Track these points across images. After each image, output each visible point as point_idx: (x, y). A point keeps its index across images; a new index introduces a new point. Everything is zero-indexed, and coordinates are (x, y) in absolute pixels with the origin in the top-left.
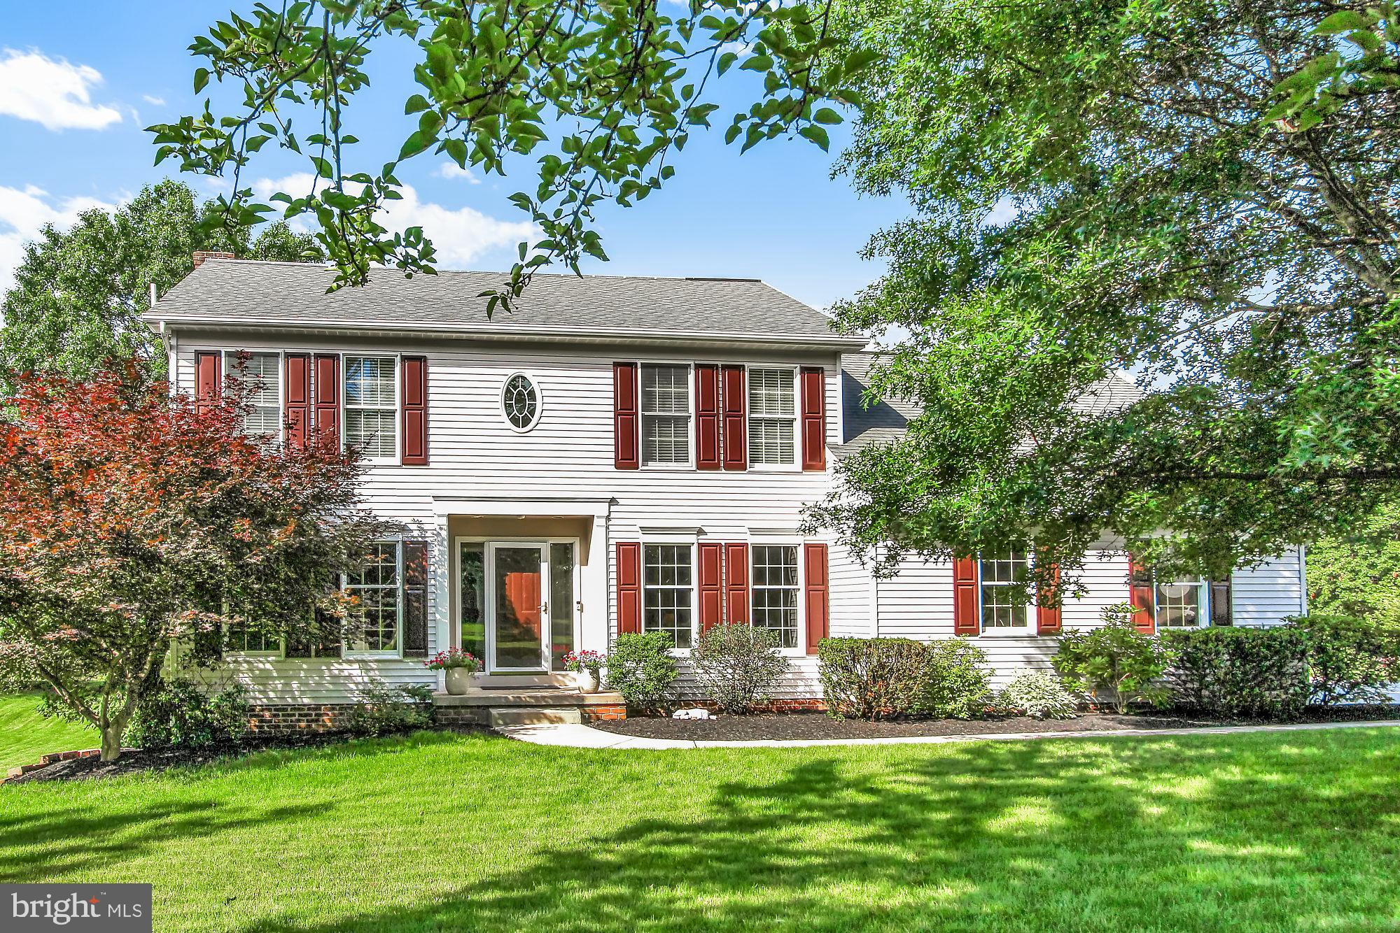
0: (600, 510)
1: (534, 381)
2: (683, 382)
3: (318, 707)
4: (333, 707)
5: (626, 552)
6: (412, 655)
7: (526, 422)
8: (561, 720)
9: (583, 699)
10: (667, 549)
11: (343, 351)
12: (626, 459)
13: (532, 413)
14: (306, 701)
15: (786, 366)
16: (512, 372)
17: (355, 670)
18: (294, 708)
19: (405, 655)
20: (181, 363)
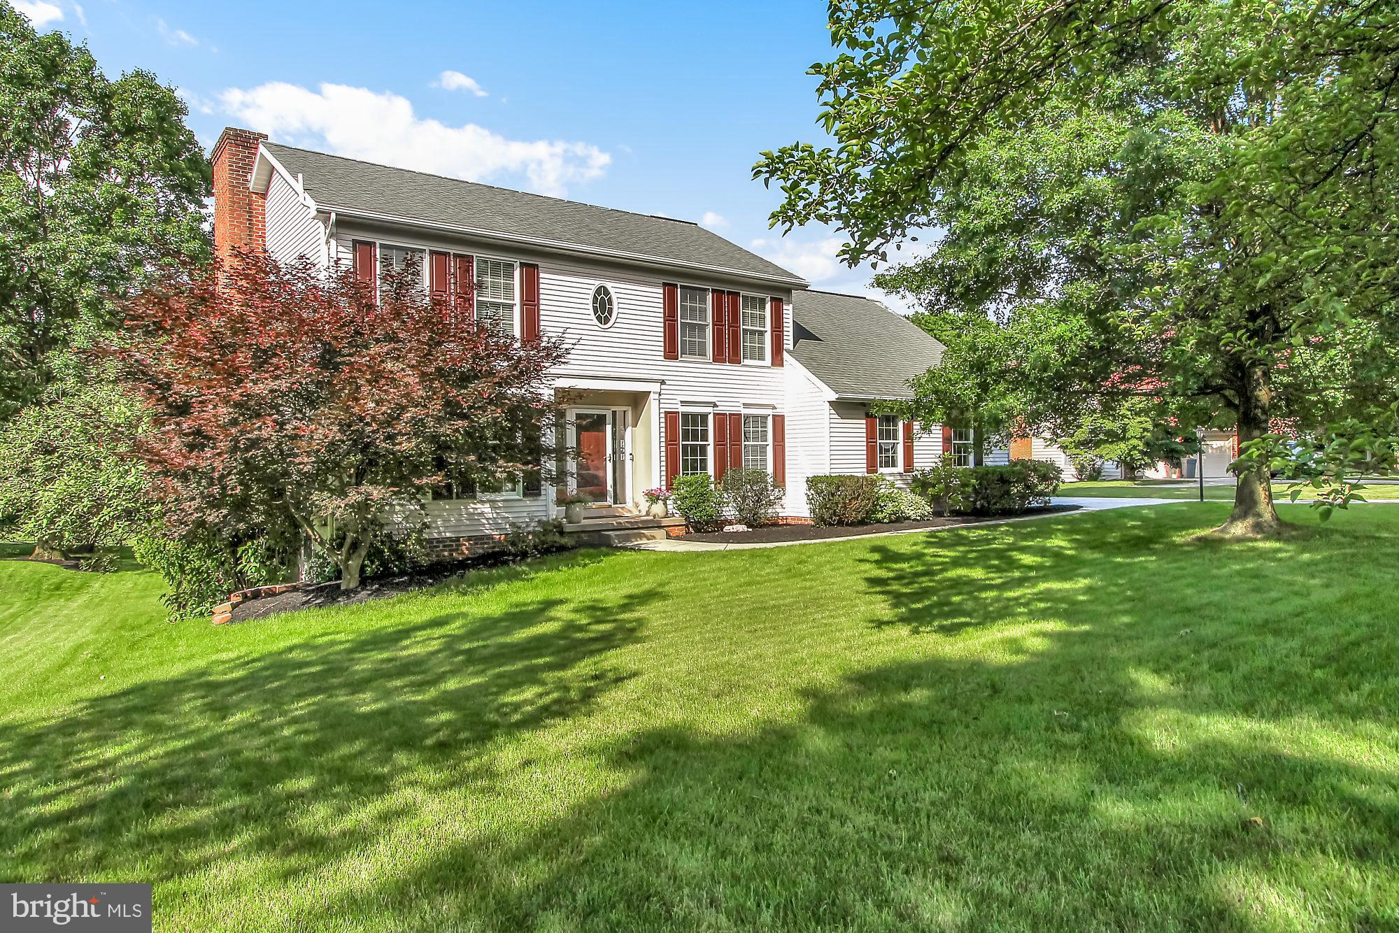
0: (655, 387)
1: (612, 291)
2: (704, 301)
3: (458, 539)
4: (469, 538)
5: (671, 417)
6: (531, 495)
7: (607, 321)
8: (654, 537)
9: (659, 522)
10: (695, 416)
11: (477, 254)
12: (671, 352)
13: (610, 314)
14: (448, 535)
15: (762, 295)
16: (598, 283)
17: (486, 508)
18: (438, 540)
19: (525, 495)
20: (341, 249)
